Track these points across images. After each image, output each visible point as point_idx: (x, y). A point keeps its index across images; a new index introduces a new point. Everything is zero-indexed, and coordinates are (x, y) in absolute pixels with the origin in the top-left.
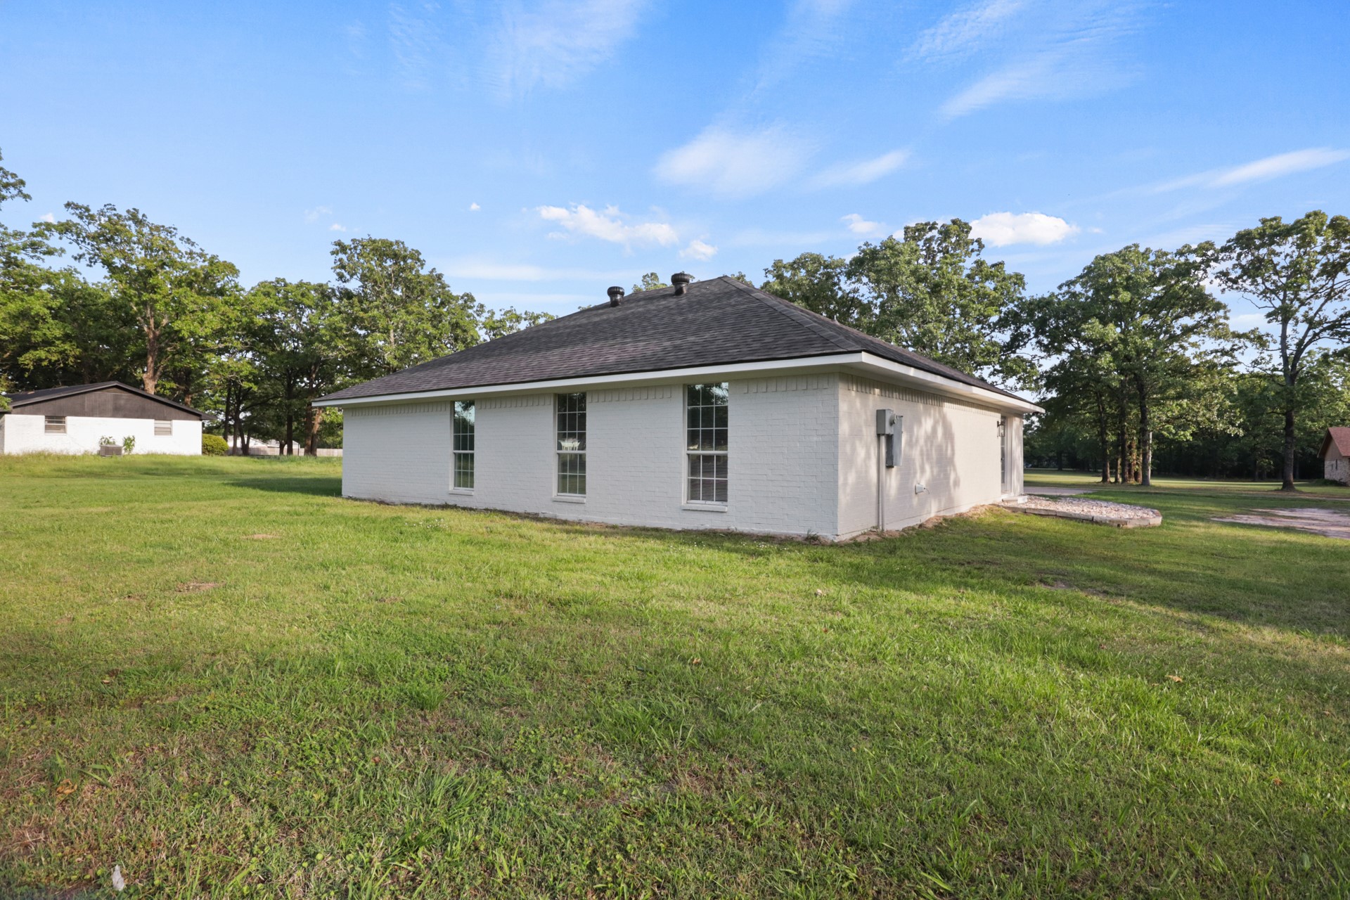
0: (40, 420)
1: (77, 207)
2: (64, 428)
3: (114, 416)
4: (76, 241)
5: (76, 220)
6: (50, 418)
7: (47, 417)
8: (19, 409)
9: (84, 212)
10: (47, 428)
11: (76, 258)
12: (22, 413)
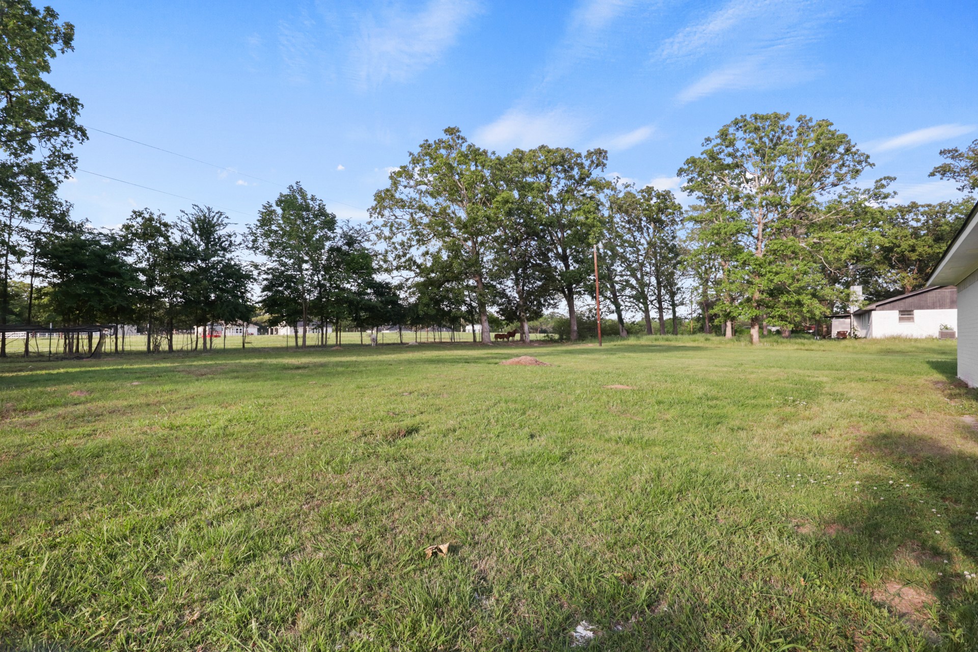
0: (895, 314)
1: (949, 151)
2: (913, 318)
3: (950, 308)
4: (953, 177)
5: (949, 161)
6: (902, 312)
7: (900, 311)
8: (881, 307)
9: (954, 154)
10: (901, 319)
11: (959, 189)
12: (883, 310)
